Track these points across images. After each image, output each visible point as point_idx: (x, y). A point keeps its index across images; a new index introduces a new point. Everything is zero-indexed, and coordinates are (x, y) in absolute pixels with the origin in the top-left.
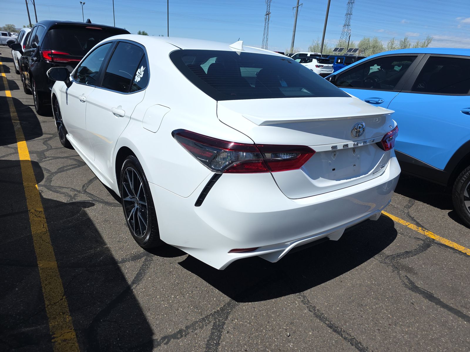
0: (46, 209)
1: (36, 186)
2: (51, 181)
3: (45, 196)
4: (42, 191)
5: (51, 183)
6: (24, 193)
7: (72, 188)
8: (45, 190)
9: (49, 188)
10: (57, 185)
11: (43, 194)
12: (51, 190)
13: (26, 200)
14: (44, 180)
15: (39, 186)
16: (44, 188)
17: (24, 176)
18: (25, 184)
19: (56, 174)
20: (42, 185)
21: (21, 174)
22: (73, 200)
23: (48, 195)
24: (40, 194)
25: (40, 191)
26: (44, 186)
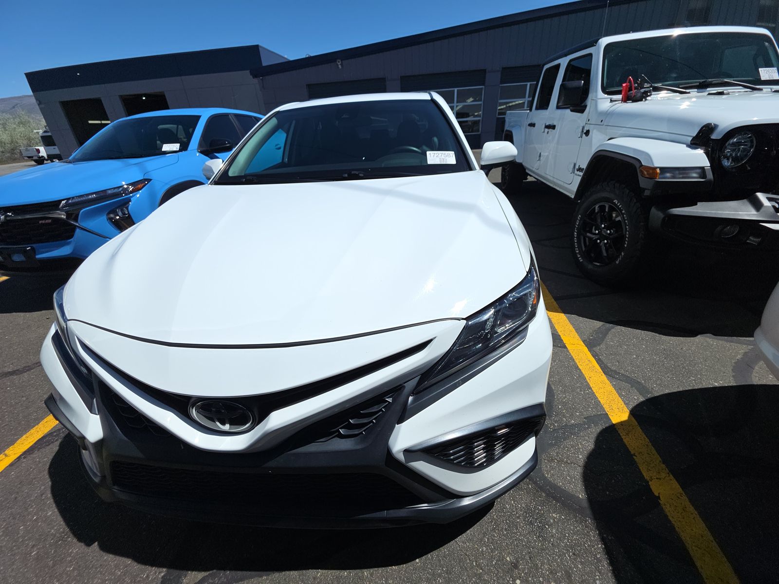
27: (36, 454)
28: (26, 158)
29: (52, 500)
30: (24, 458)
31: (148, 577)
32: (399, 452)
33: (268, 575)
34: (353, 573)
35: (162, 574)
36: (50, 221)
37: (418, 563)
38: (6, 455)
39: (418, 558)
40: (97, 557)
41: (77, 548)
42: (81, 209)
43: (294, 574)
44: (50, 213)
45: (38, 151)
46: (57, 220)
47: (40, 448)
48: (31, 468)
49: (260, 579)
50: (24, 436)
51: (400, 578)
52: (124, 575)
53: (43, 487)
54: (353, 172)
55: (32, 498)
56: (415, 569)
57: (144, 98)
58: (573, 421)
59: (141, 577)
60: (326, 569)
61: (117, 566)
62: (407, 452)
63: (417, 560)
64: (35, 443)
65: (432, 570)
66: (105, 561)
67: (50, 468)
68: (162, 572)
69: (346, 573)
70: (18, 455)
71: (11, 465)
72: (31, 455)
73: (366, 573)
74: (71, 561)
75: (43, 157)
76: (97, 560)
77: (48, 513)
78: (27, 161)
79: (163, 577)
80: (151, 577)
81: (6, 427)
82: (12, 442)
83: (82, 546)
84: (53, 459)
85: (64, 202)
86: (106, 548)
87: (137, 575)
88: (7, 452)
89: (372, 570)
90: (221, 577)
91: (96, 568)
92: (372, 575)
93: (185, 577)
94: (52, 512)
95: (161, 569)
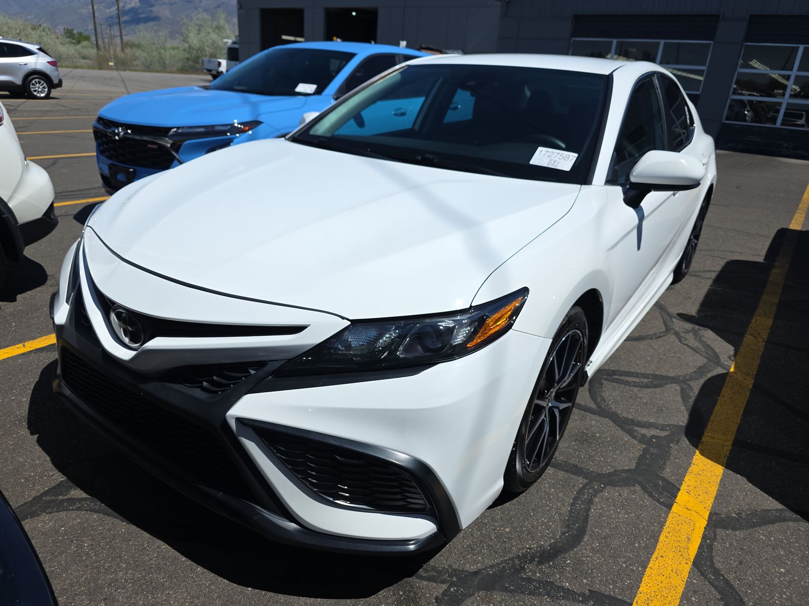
0: (742, 335)
1: (732, 370)
2: (700, 367)
3: (731, 349)
4: (730, 357)
5: (704, 364)
6: (760, 366)
7: (680, 341)
8: (724, 358)
9: (714, 358)
10: (697, 356)
11: (732, 353)
12: (715, 353)
13: (762, 356)
14: (709, 375)
15: (728, 368)
16: (722, 362)
17: (742, 401)
18: (750, 382)
19: (678, 376)
20: (722, 367)
21: (747, 411)
22: (698, 328)
23: (724, 349)
24: (735, 355)
25: (732, 358)
26: (718, 363)
27: (43, 354)
28: (205, 71)
29: (31, 392)
30: (34, 353)
31: (53, 475)
32: (232, 417)
33: (128, 524)
34: (189, 562)
35: (62, 479)
36: (155, 147)
37: (248, 591)
38: (24, 346)
39: (253, 587)
40: (32, 444)
41: (24, 432)
42: (185, 141)
43: (147, 535)
44: (157, 139)
45: (219, 64)
46: (162, 147)
47: (48, 351)
48: (34, 362)
49: (121, 522)
50: (44, 337)
51: (224, 590)
52: (40, 466)
53: (32, 380)
54: (427, 156)
55: (20, 384)
56: (241, 593)
57: (354, 14)
58: (567, 584)
59: (48, 473)
60: (171, 547)
61: (39, 458)
62: (239, 420)
63: (250, 589)
64: (48, 346)
65: (255, 603)
66: (35, 449)
67: (44, 368)
68: (63, 478)
69: (184, 559)
70: (31, 349)
71: (23, 354)
72: (40, 353)
73: (200, 569)
74: (15, 438)
75: (222, 72)
76: (31, 447)
77: (23, 399)
78: (205, 74)
79: (61, 481)
80: (54, 477)
81: (37, 325)
82: (34, 338)
83: (28, 432)
84: (51, 363)
85: (175, 130)
86: (40, 442)
87: (47, 470)
88: (26, 344)
89: (205, 570)
90: (97, 505)
91: (27, 451)
92: (202, 573)
93: (74, 490)
94: (26, 400)
95: (63, 476)
